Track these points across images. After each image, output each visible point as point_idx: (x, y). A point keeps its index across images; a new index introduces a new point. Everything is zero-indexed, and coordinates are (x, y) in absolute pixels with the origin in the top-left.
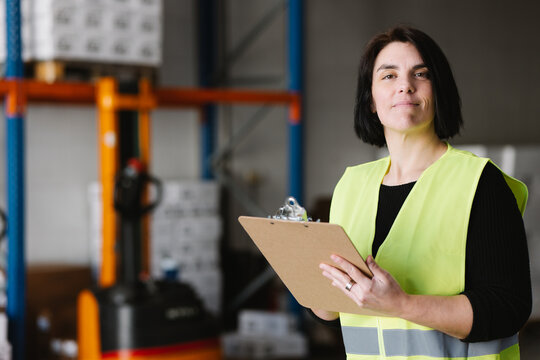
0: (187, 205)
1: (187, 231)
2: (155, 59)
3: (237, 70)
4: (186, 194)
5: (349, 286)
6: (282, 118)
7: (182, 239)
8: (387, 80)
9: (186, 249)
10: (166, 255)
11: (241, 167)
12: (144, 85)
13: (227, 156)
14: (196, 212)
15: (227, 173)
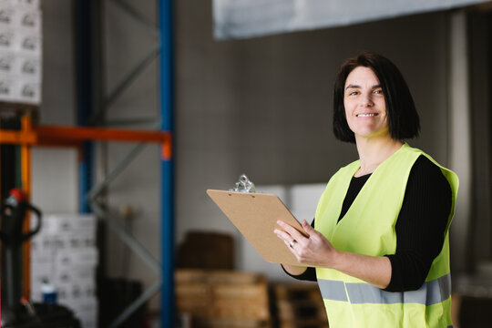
0: (66, 237)
1: (66, 260)
2: (36, 99)
3: (113, 113)
4: (65, 226)
5: (292, 244)
6: (155, 155)
7: (61, 268)
8: (353, 96)
9: (65, 278)
10: (45, 281)
11: (117, 202)
12: (25, 122)
13: (104, 191)
14: (74, 243)
15: (104, 207)
